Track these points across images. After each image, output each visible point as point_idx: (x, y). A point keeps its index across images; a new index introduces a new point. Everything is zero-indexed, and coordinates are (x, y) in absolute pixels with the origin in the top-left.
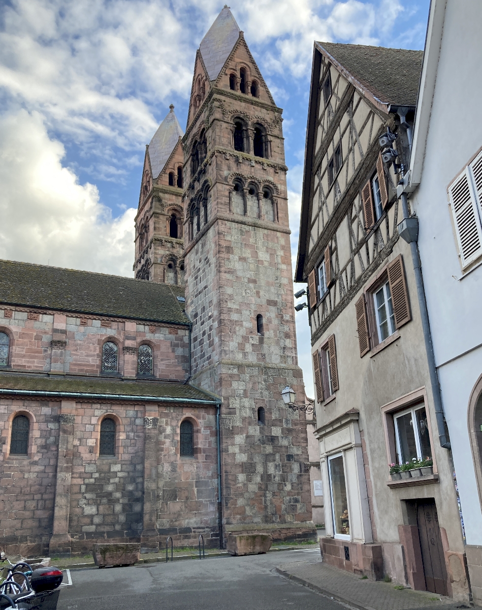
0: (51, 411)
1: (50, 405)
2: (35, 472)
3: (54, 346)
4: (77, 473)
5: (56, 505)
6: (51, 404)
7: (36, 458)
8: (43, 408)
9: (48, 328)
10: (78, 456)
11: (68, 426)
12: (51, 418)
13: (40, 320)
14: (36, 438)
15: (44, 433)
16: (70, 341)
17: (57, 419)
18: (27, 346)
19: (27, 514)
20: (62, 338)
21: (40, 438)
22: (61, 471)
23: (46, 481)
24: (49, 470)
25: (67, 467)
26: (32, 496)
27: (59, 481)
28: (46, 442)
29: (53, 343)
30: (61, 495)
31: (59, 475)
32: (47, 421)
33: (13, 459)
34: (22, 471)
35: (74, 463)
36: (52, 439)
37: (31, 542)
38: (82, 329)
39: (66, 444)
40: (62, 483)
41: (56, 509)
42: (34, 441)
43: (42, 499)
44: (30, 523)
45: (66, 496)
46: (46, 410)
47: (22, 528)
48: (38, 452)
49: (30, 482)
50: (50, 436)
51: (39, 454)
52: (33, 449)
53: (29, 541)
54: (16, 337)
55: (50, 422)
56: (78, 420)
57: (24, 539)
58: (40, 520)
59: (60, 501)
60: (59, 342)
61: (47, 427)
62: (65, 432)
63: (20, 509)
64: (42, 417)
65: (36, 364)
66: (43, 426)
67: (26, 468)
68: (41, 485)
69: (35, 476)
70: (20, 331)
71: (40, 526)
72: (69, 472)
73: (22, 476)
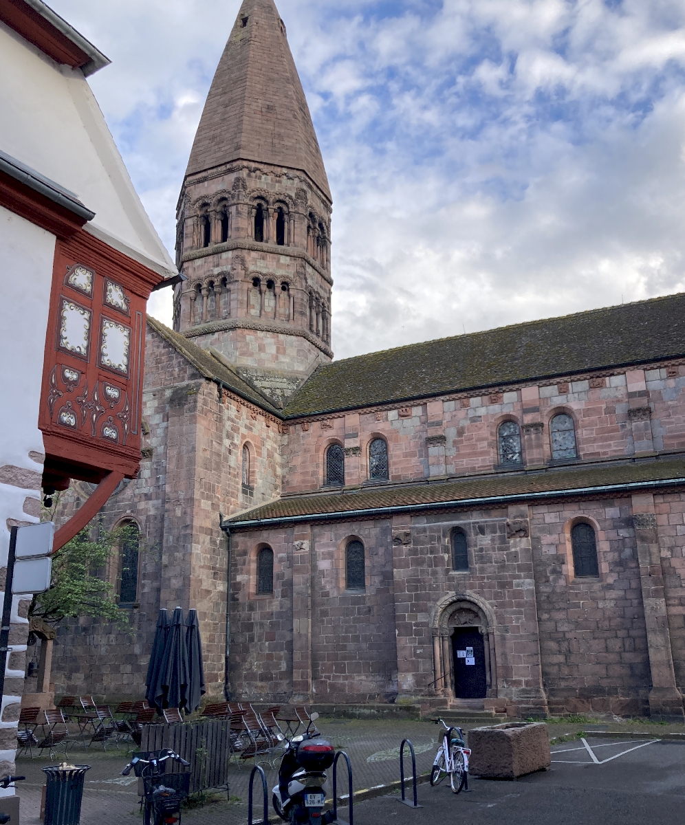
0: (618, 512)
1: (616, 504)
2: (612, 599)
3: (633, 418)
4: (675, 598)
5: (649, 645)
6: (617, 502)
7: (610, 580)
8: (607, 509)
9: (621, 393)
10: (672, 573)
11: (647, 531)
12: (621, 521)
13: (608, 385)
14: (605, 552)
15: (616, 545)
16: (657, 405)
17: (630, 522)
18: (596, 425)
19: (612, 657)
20: (643, 402)
21: (610, 551)
22: (648, 596)
23: (629, 612)
24: (631, 595)
25: (656, 590)
26: (614, 632)
27: (648, 612)
28: (620, 556)
29: (632, 414)
30: (654, 631)
31: (646, 602)
32: (615, 528)
33: (579, 584)
34: (594, 599)
35: (668, 584)
36: (628, 552)
37: (623, 695)
38: (672, 383)
39: (648, 558)
40: (653, 614)
41: (651, 651)
42: (602, 556)
43: (629, 637)
44: (617, 670)
45: (663, 632)
46: (612, 512)
47: (608, 677)
48: (611, 571)
49: (608, 613)
50: (624, 548)
51: (613, 574)
52: (604, 567)
53: (620, 695)
54: (579, 417)
55: (621, 528)
56: (663, 520)
57: (613, 691)
58: (631, 666)
59: (655, 639)
60: (639, 410)
61: (618, 535)
62: (643, 539)
63: (601, 651)
64: (608, 523)
65: (614, 448)
66: (613, 534)
67: (600, 594)
68: (623, 617)
69: (612, 605)
70: (584, 408)
71: (632, 675)
72: (661, 597)
73: (595, 605)
